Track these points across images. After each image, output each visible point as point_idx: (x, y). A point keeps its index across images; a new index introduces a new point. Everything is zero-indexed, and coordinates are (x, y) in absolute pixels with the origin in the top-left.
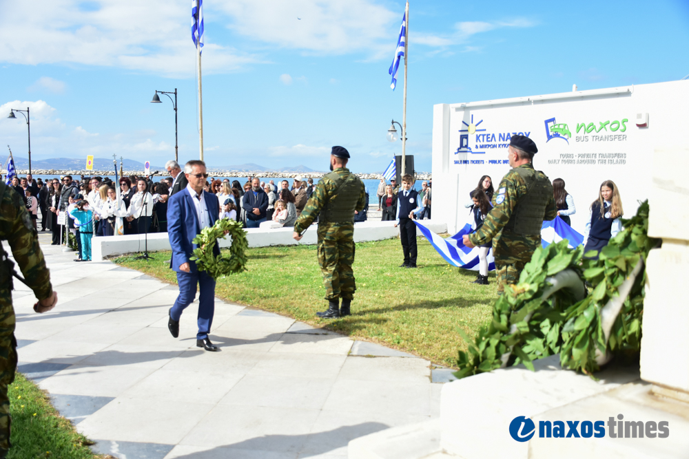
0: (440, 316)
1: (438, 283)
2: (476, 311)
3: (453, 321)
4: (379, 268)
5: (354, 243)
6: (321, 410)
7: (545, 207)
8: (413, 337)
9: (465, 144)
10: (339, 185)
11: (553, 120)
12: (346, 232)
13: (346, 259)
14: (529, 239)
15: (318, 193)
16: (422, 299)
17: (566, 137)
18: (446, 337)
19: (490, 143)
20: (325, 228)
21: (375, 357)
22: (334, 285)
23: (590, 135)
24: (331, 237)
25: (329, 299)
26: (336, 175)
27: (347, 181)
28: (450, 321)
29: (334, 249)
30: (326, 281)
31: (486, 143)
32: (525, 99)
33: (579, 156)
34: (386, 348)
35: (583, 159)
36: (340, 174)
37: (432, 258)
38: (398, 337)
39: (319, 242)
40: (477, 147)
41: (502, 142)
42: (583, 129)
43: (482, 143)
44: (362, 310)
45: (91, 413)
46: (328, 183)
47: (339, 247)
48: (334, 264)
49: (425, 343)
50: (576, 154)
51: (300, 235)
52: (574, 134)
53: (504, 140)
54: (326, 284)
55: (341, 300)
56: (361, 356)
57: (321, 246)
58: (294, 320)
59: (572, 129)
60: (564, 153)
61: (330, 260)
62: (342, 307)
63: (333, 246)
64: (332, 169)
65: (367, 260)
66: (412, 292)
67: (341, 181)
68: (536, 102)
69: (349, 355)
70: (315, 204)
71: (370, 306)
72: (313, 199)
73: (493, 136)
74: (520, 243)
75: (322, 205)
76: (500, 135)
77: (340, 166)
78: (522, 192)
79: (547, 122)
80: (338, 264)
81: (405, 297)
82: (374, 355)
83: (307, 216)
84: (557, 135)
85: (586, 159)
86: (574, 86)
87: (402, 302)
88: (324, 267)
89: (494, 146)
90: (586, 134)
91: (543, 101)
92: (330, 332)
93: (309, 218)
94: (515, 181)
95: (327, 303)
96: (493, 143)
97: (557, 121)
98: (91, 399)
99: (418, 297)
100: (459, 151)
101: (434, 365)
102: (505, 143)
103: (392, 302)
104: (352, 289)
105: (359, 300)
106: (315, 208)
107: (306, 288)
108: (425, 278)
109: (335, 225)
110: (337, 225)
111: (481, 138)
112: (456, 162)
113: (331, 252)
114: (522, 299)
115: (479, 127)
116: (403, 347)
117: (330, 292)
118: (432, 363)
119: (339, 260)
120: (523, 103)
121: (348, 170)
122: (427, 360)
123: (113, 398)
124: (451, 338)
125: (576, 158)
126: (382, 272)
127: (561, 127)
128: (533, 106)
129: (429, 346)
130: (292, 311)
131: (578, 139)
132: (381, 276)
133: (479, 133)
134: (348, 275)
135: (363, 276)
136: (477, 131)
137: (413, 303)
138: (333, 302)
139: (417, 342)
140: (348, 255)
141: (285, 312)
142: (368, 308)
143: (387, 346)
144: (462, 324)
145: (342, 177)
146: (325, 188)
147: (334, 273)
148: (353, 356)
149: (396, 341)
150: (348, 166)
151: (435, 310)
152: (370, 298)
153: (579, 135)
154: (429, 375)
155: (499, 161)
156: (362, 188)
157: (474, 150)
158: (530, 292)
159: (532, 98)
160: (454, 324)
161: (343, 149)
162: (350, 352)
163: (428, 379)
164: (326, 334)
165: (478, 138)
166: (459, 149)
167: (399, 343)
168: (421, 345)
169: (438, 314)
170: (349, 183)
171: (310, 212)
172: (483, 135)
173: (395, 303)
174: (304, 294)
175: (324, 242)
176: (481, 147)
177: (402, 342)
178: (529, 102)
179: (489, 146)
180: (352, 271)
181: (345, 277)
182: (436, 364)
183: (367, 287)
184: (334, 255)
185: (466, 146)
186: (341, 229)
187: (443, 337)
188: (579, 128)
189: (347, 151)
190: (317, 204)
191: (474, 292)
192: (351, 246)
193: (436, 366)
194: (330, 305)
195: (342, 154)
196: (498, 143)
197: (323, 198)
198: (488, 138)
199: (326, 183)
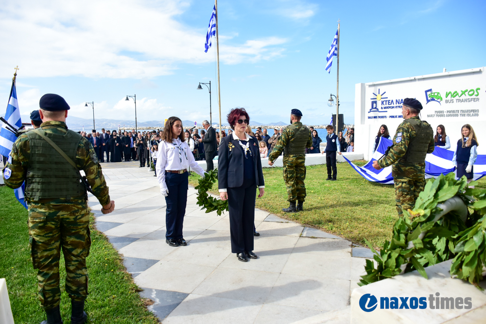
0: (358, 212)
1: (358, 190)
2: (381, 209)
3: (367, 215)
4: (321, 181)
5: (305, 168)
6: (281, 273)
7: (428, 145)
8: (341, 226)
9: (374, 106)
10: (296, 132)
11: (430, 90)
12: (300, 161)
13: (300, 177)
14: (417, 165)
15: (283, 137)
16: (347, 201)
17: (439, 100)
18: (362, 226)
19: (390, 106)
20: (288, 158)
21: (317, 238)
22: (293, 193)
23: (455, 99)
24: (292, 164)
25: (289, 200)
26: (294, 126)
27: (300, 130)
28: (365, 215)
29: (293, 171)
30: (288, 190)
31: (387, 106)
32: (413, 78)
33: (448, 112)
34: (324, 232)
35: (450, 114)
36: (296, 126)
37: (354, 175)
38: (331, 225)
39: (284, 167)
40: (382, 108)
41: (398, 105)
42: (450, 95)
43: (385, 106)
44: (310, 207)
45: (144, 270)
46: (289, 131)
47: (296, 170)
48: (293, 180)
49: (348, 230)
50: (445, 110)
51: (272, 162)
52: (444, 99)
53: (399, 103)
54: (289, 192)
55: (297, 201)
56: (308, 237)
57: (285, 169)
58: (269, 213)
59: (443, 95)
60: (438, 110)
61: (291, 178)
62: (298, 206)
63: (293, 169)
64: (291, 123)
65: (315, 176)
66: (341, 196)
67: (297, 130)
68: (419, 80)
69: (300, 237)
70: (281, 144)
71: (315, 205)
72: (280, 141)
73: (392, 101)
74: (411, 169)
75: (285, 144)
76: (397, 101)
77: (296, 121)
78: (413, 135)
79: (426, 92)
80: (296, 180)
81: (337, 200)
82: (316, 237)
83: (276, 151)
84: (433, 100)
85: (452, 114)
86: (444, 69)
87: (335, 202)
88: (287, 182)
89: (393, 107)
90: (452, 98)
91: (424, 79)
92: (290, 221)
93: (277, 152)
94: (408, 128)
95: (289, 203)
96: (392, 105)
97: (433, 91)
98: (145, 260)
99: (345, 200)
100: (371, 111)
101: (353, 244)
102: (400, 105)
103: (328, 202)
104: (304, 195)
105: (308, 201)
106: (281, 146)
107: (277, 193)
108: (350, 188)
109: (293, 157)
110: (295, 157)
111: (385, 103)
112: (369, 118)
113: (291, 172)
114: (417, 222)
115: (384, 96)
116: (335, 232)
117: (290, 197)
118: (352, 243)
119: (296, 178)
120: (411, 81)
121: (301, 123)
122: (349, 241)
123: (158, 261)
124: (366, 227)
125: (445, 114)
126: (324, 184)
127: (436, 94)
128: (417, 82)
129: (351, 232)
130: (268, 208)
131: (447, 101)
132: (323, 186)
133: (383, 100)
134: (301, 186)
135: (312, 186)
136: (382, 98)
137: (342, 203)
138: (292, 203)
139: (344, 229)
140: (302, 174)
141: (264, 208)
142: (314, 206)
143: (325, 231)
144: (372, 217)
145: (297, 127)
146: (287, 134)
147: (293, 186)
148: (303, 237)
149: (330, 228)
150: (301, 121)
151: (356, 208)
152: (315, 200)
153: (448, 99)
154: (350, 251)
155: (396, 116)
156: (310, 134)
157: (380, 110)
158: (424, 216)
159: (417, 77)
160: (367, 218)
161: (298, 110)
162: (301, 234)
163: (350, 254)
164: (287, 223)
165: (382, 103)
166: (370, 110)
167: (332, 229)
168: (346, 231)
169: (357, 211)
170: (302, 131)
171: (278, 148)
172: (386, 101)
173: (330, 203)
174: (276, 197)
175: (287, 167)
176: (385, 108)
177: (334, 229)
178: (415, 80)
179: (390, 107)
180: (304, 184)
181: (300, 187)
182: (355, 244)
183: (314, 193)
184: (293, 175)
185: (376, 108)
186: (298, 159)
187: (360, 226)
188: (447, 95)
189: (300, 112)
190: (282, 144)
191: (380, 197)
192: (304, 169)
193: (355, 245)
194: (290, 204)
195: (297, 114)
196: (395, 105)
197: (286, 140)
198: (389, 103)
199: (288, 131)
